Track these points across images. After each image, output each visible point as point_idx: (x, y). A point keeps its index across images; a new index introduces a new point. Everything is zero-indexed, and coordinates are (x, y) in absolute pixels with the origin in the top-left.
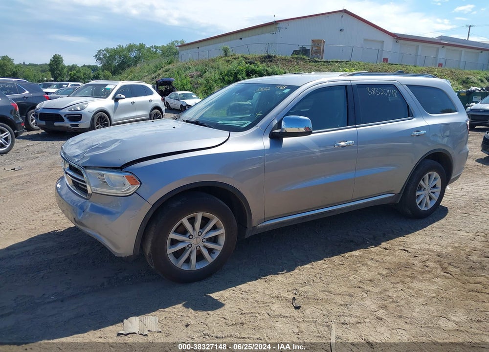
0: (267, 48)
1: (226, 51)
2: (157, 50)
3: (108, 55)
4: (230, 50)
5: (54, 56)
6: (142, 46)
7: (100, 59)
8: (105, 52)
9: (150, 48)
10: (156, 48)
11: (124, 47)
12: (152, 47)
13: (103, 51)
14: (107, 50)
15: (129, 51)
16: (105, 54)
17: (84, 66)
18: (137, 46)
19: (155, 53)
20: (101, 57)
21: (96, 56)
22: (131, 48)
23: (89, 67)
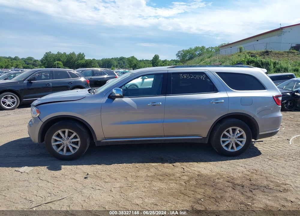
0: (266, 47)
1: (241, 49)
2: (212, 50)
3: (183, 54)
4: (243, 49)
5: (155, 55)
6: (203, 47)
7: (179, 56)
8: (182, 52)
9: (208, 49)
10: (212, 48)
11: (193, 49)
12: (210, 48)
13: (181, 51)
14: (183, 51)
15: (195, 51)
16: (182, 53)
17: (172, 60)
18: (201, 48)
19: (211, 51)
20: (180, 55)
21: (177, 54)
22: (196, 49)
23: (174, 60)
